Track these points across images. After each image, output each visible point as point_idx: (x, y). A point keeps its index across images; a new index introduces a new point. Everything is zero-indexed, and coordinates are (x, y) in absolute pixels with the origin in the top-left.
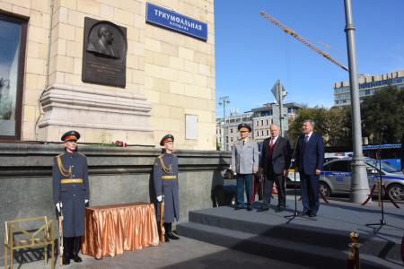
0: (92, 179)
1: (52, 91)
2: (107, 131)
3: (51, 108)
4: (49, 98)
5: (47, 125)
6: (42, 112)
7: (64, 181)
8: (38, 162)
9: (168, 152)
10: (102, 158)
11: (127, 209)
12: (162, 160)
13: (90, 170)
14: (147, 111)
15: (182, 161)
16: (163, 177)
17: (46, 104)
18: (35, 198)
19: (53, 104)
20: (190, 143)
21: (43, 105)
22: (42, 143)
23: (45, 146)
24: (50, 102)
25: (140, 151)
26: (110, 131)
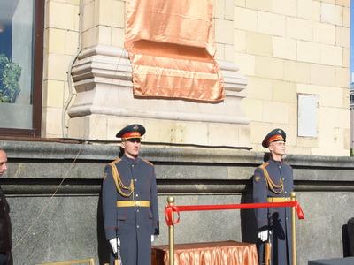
0: (162, 201)
1: (93, 58)
2: (178, 123)
3: (92, 86)
4: (91, 69)
5: (88, 113)
6: (74, 91)
7: (122, 204)
8: (79, 172)
9: (276, 158)
10: (173, 167)
11: (216, 251)
12: (265, 172)
13: (159, 186)
14: (239, 90)
15: (298, 174)
16: (270, 200)
17: (83, 78)
18: (72, 229)
19: (96, 79)
20: (306, 142)
21: (75, 81)
22: (81, 141)
23: (86, 146)
24: (92, 76)
25: (231, 157)
26: (183, 124)
